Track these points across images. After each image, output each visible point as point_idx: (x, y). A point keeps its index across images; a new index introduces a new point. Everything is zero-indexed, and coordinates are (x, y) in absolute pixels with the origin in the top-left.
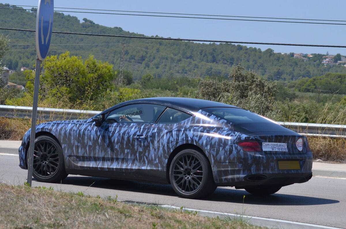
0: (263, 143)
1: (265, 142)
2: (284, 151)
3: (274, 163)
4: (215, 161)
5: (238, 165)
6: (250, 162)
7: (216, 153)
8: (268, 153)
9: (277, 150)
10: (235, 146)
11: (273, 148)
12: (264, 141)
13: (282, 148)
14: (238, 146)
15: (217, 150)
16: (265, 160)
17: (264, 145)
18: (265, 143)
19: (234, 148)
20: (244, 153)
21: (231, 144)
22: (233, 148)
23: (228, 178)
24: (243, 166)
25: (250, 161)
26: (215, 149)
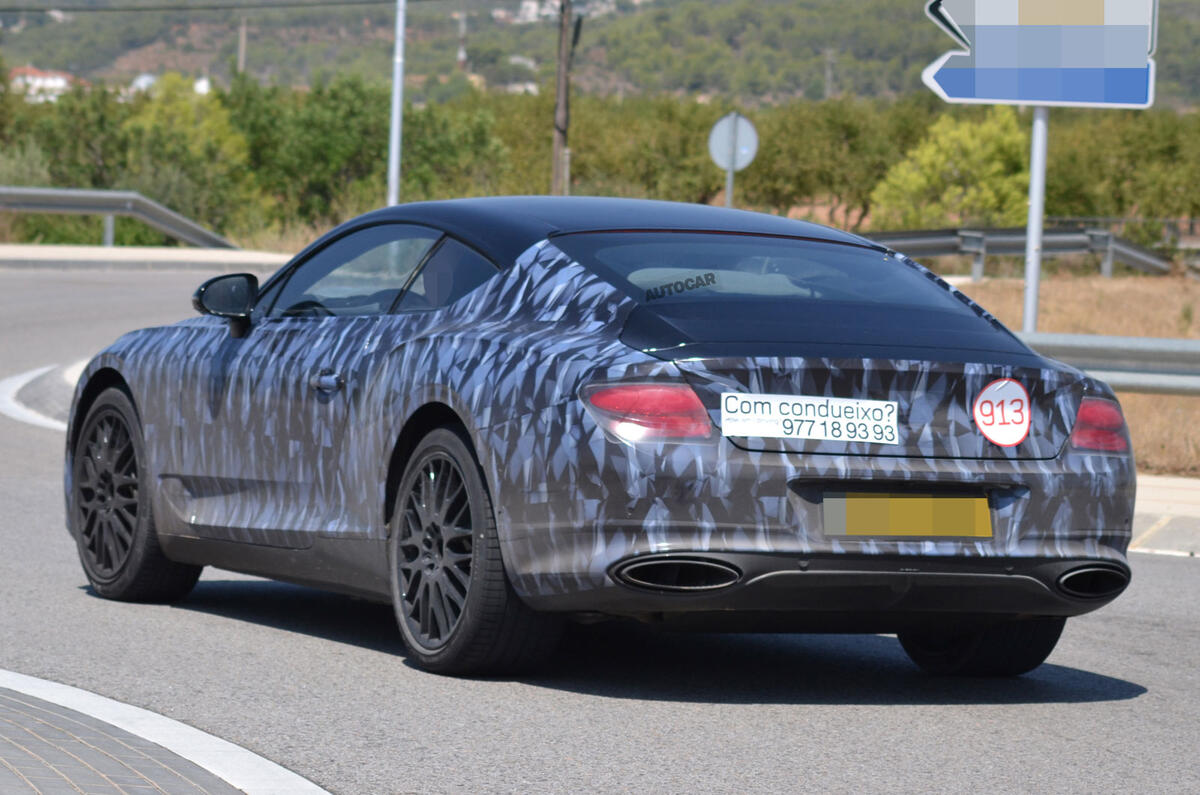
0: (724, 396)
1: (739, 390)
2: (872, 439)
3: (784, 500)
4: (505, 483)
5: (583, 505)
6: (635, 490)
7: (509, 444)
8: (750, 447)
9: (817, 434)
10: (574, 411)
11: (796, 425)
12: (737, 384)
13: (857, 422)
14: (587, 411)
15: (512, 429)
16: (722, 483)
17: (733, 404)
18: (742, 396)
19: (568, 417)
20: (607, 442)
21: (562, 397)
22: (564, 421)
23: (551, 574)
24: (603, 512)
25: (636, 484)
26: (504, 427)
